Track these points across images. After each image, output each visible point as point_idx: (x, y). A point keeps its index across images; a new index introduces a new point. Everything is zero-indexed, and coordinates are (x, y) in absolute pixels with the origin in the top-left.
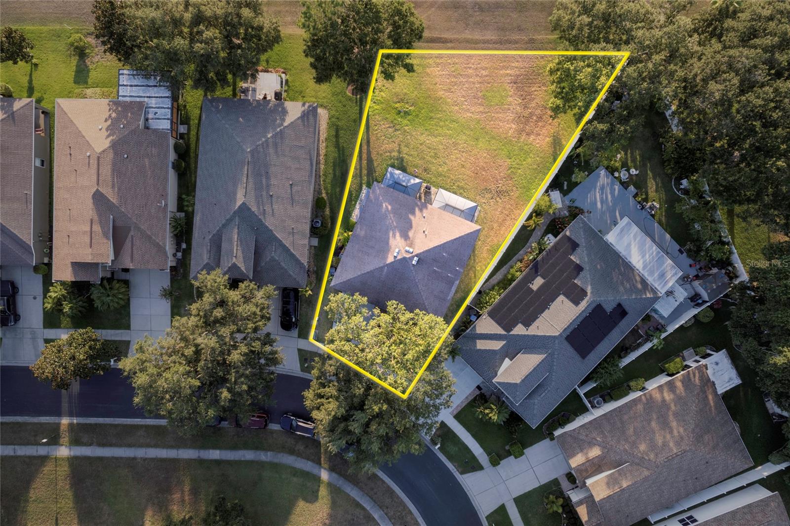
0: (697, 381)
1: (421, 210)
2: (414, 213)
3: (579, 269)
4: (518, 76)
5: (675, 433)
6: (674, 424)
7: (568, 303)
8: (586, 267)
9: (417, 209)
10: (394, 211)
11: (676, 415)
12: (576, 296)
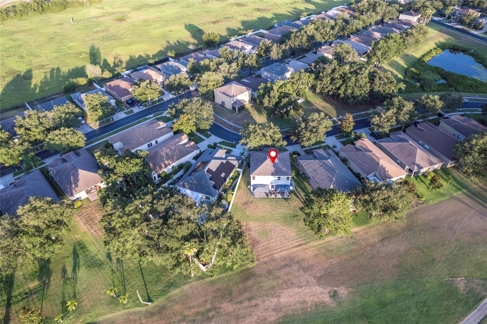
0: (157, 168)
1: (272, 172)
2: (274, 170)
3: (211, 179)
4: (257, 244)
5: (163, 152)
6: (164, 154)
7: (211, 169)
8: (208, 180)
9: (274, 172)
10: (281, 169)
11: (164, 157)
12: (209, 171)
